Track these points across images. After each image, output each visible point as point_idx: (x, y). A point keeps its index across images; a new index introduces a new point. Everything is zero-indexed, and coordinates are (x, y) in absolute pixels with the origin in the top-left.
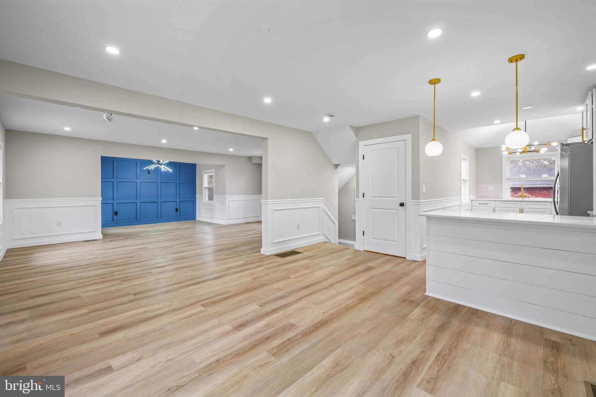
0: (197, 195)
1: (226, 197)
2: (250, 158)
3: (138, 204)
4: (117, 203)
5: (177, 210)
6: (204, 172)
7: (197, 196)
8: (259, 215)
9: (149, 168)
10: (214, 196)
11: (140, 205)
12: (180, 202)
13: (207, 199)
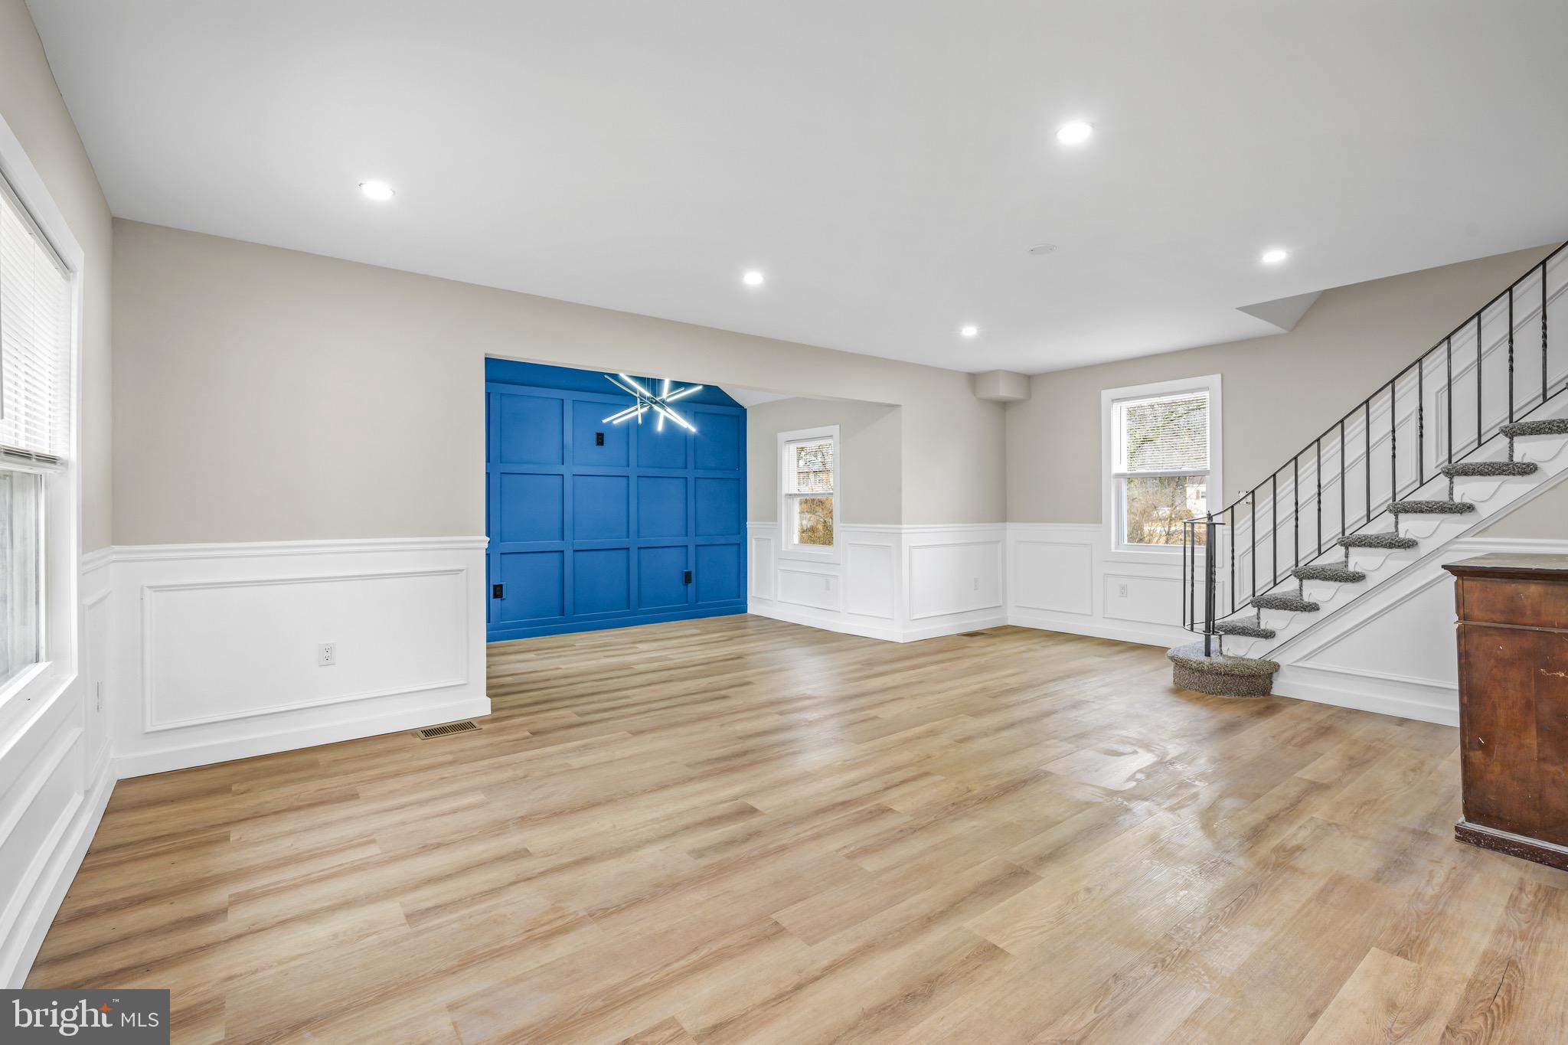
0: (749, 524)
1: (903, 531)
2: (974, 379)
3: (568, 555)
4: (501, 554)
5: (687, 578)
6: (782, 436)
7: (753, 526)
8: (1001, 603)
9: (615, 422)
10: (837, 526)
11: (574, 558)
12: (699, 548)
13: (796, 539)
